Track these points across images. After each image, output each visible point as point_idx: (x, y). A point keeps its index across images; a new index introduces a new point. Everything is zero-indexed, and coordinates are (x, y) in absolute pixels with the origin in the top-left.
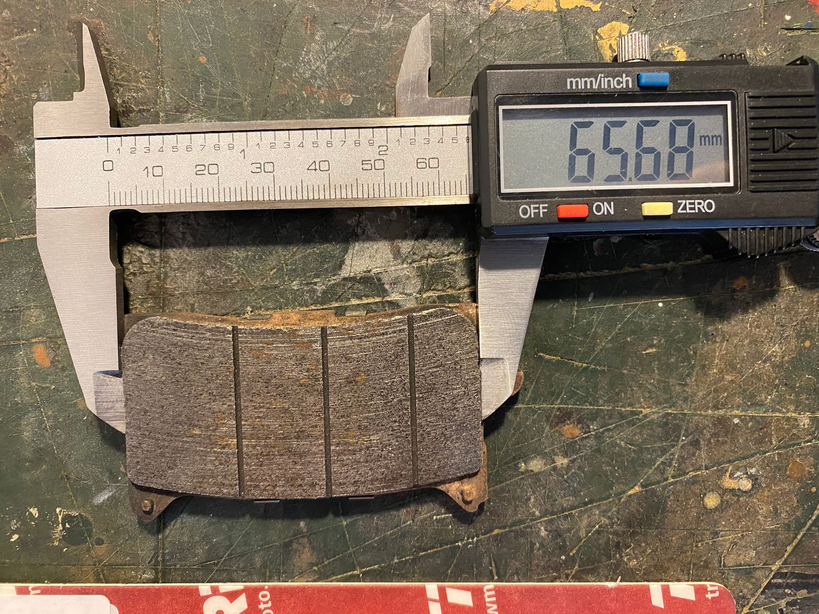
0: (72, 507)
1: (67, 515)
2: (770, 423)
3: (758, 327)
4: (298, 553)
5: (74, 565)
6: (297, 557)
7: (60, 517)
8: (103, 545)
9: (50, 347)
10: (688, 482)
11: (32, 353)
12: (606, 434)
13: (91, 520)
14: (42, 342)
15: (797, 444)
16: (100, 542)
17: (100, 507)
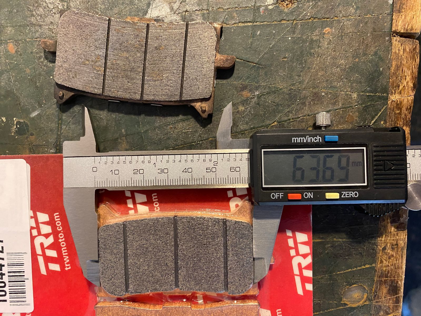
0: (21, 118)
1: (18, 121)
2: (339, 96)
3: (334, 51)
4: (120, 144)
5: (20, 145)
6: (120, 146)
7: (15, 122)
8: (33, 136)
9: (16, 45)
10: (299, 121)
11: (7, 47)
12: (262, 96)
13: (29, 124)
14: (12, 42)
15: (351, 107)
16: (32, 134)
17: (33, 118)
